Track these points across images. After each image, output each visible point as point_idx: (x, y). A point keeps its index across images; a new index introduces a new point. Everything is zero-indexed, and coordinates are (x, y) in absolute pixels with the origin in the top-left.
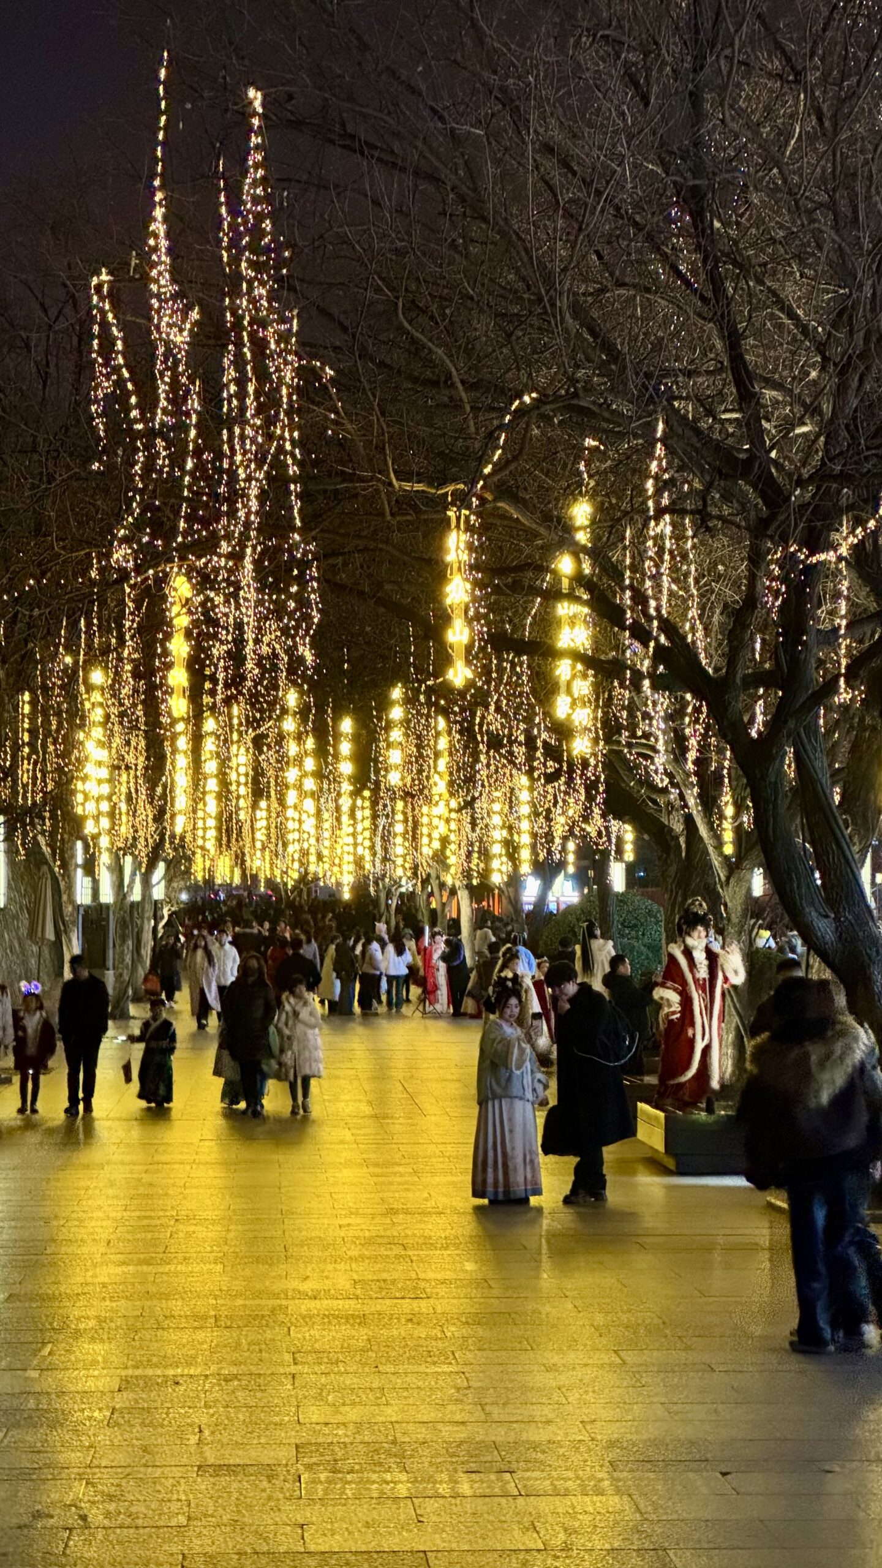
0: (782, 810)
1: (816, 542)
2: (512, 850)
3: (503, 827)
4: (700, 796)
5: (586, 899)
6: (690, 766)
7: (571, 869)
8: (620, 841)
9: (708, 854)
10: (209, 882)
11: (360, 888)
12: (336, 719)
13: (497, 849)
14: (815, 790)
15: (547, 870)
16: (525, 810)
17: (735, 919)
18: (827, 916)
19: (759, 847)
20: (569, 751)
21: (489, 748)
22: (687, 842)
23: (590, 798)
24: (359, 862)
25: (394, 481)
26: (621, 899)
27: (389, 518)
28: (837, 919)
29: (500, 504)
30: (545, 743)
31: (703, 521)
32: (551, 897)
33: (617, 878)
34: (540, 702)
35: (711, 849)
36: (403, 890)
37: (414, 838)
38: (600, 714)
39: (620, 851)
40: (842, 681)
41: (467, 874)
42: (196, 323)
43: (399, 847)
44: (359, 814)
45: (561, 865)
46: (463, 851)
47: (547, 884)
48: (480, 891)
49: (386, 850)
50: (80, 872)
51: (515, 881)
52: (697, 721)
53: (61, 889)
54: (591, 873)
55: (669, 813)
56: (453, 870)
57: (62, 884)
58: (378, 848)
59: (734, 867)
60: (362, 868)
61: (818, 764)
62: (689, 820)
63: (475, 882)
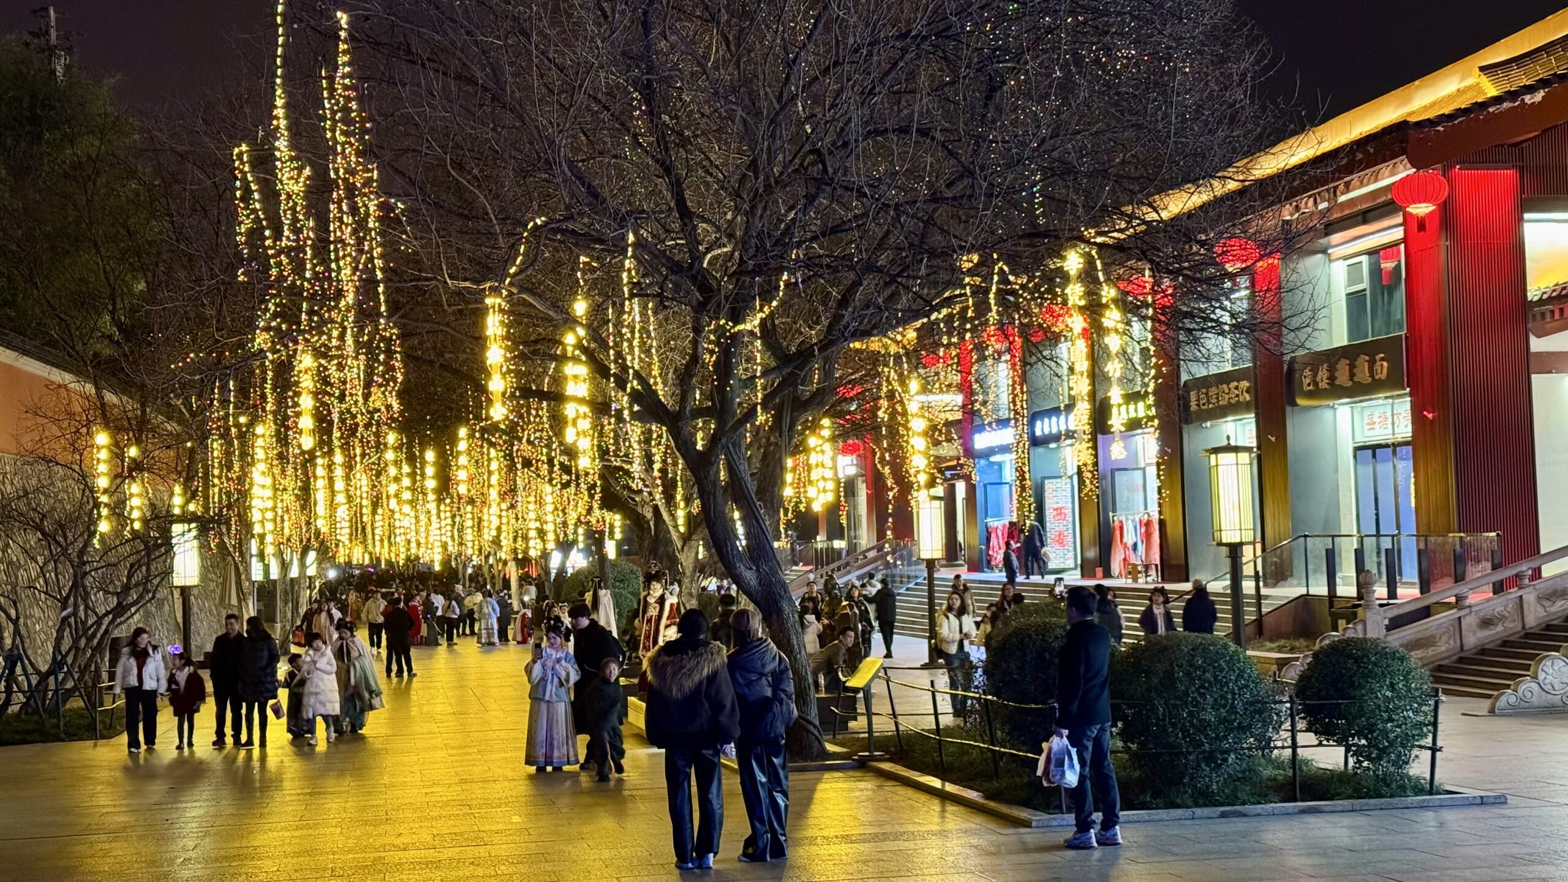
0: (720, 499)
1: (737, 317)
2: (541, 533)
3: (536, 520)
4: (663, 492)
5: (592, 564)
6: (656, 474)
7: (581, 545)
8: (612, 527)
9: (669, 532)
10: (349, 564)
11: (446, 563)
12: (422, 452)
13: (532, 534)
14: (740, 484)
15: (565, 546)
16: (550, 508)
17: (688, 573)
18: (751, 569)
19: (704, 525)
20: (576, 467)
21: (523, 468)
22: (656, 525)
23: (592, 496)
24: (445, 546)
25: (449, 281)
26: (614, 564)
27: (446, 307)
28: (758, 570)
29: (524, 296)
30: (561, 464)
31: (661, 302)
32: (568, 564)
33: (611, 550)
34: (556, 435)
35: (671, 528)
36: (474, 563)
37: (479, 530)
38: (596, 442)
39: (612, 533)
40: (759, 407)
41: (515, 551)
42: (308, 178)
43: (469, 535)
44: (442, 515)
45: (575, 542)
46: (511, 536)
47: (566, 556)
48: (523, 562)
49: (460, 537)
50: (254, 560)
51: (545, 555)
52: (659, 444)
53: (241, 571)
54: (593, 548)
55: (643, 506)
56: (504, 549)
57: (241, 568)
58: (456, 537)
59: (686, 539)
60: (446, 549)
61: (742, 468)
62: (656, 509)
63: (520, 556)
